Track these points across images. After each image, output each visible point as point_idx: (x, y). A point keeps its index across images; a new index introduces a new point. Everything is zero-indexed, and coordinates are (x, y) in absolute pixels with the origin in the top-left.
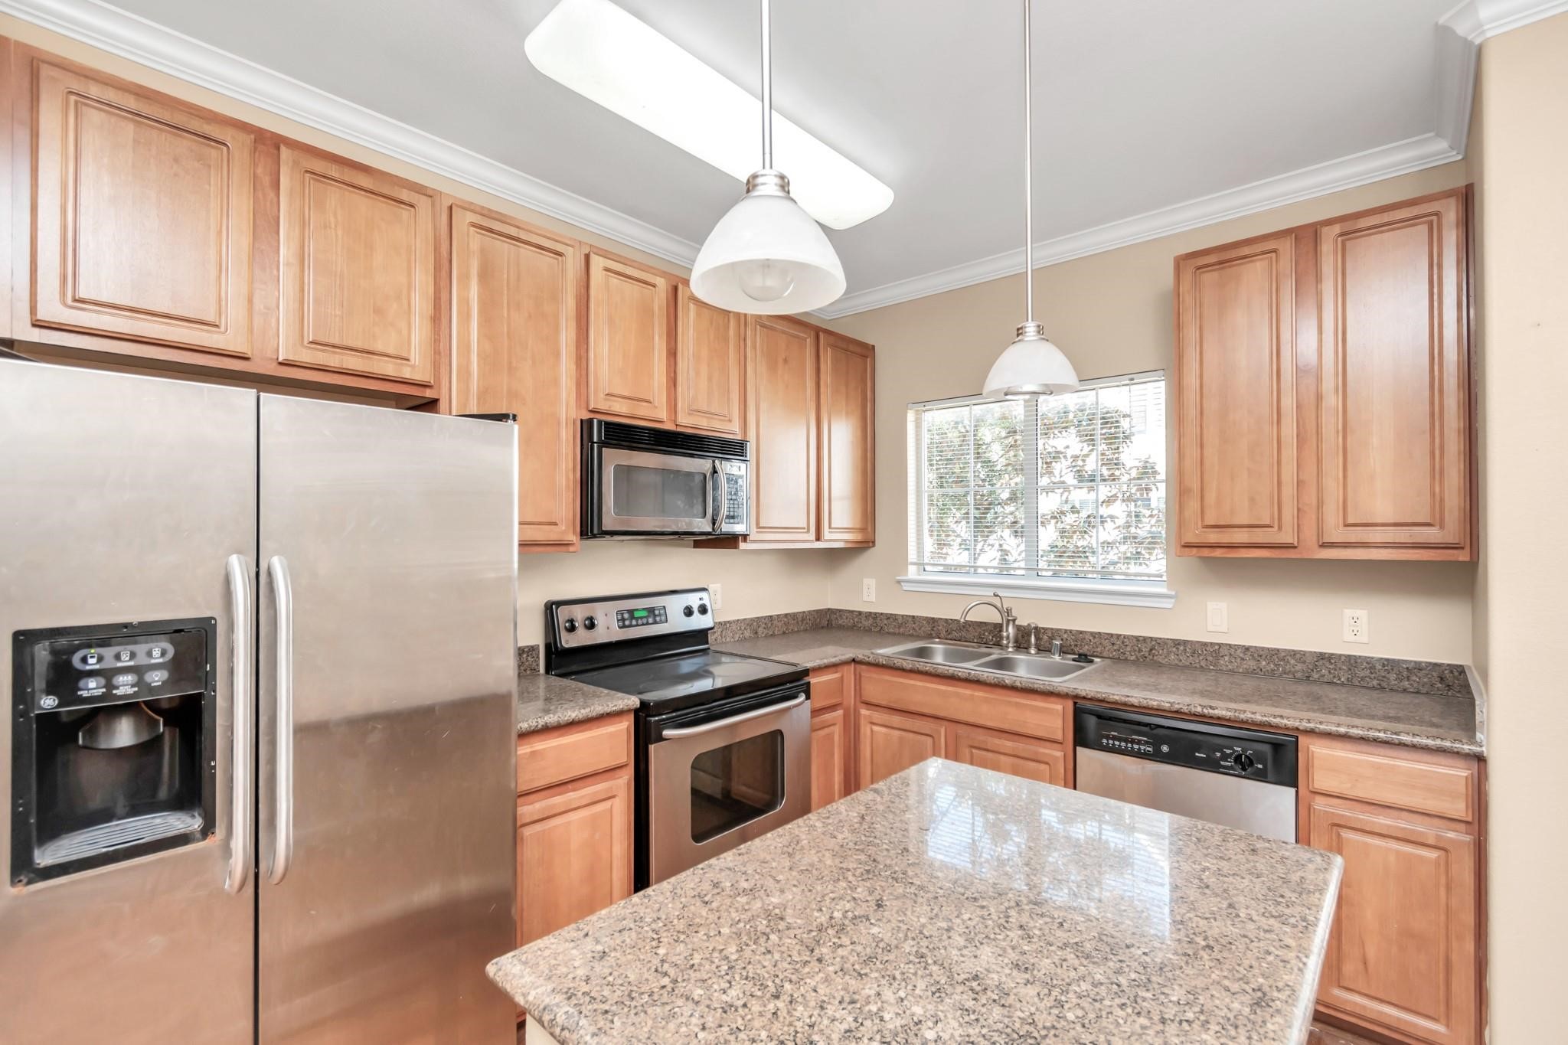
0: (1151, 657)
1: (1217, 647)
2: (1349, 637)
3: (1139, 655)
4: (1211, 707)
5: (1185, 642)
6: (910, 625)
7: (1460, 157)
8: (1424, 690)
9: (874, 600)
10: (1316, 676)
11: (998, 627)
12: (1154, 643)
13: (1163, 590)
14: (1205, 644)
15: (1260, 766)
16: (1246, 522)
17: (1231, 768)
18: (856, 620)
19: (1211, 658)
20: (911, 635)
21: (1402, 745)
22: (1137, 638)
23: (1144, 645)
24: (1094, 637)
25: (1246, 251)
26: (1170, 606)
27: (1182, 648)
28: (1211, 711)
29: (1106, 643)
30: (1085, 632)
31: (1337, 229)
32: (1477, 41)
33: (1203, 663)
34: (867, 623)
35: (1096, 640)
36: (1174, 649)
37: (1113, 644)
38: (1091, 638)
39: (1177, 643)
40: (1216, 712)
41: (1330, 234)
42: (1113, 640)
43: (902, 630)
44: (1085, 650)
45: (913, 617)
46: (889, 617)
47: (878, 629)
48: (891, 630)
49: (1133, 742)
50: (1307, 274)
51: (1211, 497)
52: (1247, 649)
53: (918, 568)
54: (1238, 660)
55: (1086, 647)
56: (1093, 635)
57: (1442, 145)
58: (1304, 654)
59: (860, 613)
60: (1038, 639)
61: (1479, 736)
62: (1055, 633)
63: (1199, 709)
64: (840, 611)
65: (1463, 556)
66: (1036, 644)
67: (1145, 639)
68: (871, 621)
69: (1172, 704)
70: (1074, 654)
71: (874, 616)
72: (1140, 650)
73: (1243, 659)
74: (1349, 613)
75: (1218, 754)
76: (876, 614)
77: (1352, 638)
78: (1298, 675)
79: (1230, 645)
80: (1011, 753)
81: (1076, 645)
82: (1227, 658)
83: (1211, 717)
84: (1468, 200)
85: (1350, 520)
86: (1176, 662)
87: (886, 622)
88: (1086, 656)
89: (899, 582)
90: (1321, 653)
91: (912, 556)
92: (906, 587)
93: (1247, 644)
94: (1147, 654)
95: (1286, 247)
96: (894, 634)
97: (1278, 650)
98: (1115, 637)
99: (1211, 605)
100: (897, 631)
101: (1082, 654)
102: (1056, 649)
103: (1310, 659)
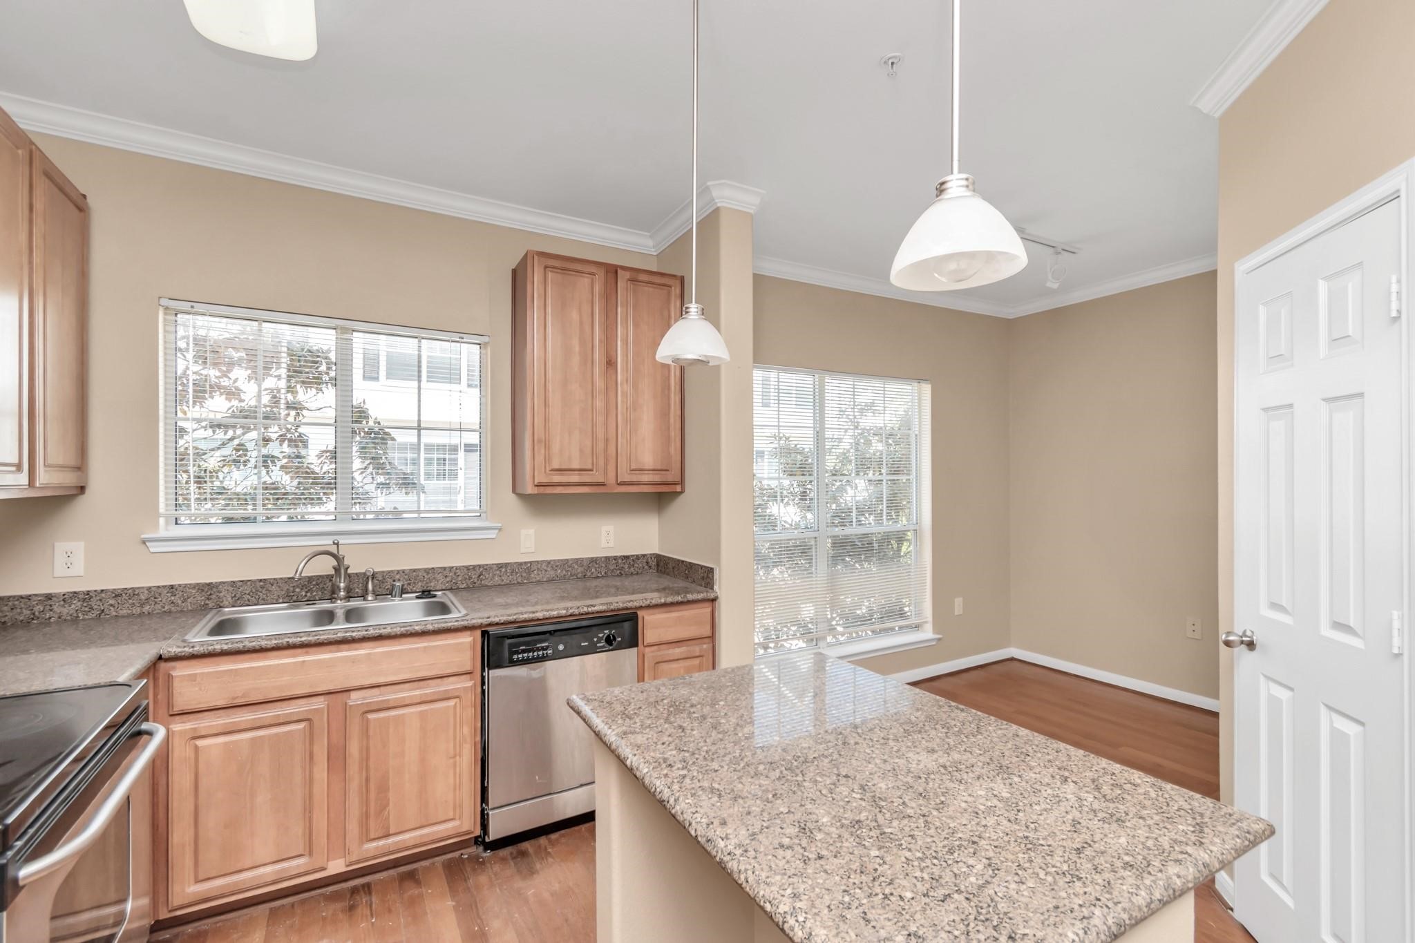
0: (479, 582)
1: (529, 565)
3: (469, 582)
4: (592, 606)
5: (507, 565)
6: (166, 597)
7: (655, 254)
8: (640, 571)
9: (81, 575)
10: (589, 574)
12: (481, 569)
14: (521, 564)
15: (620, 639)
16: (578, 467)
17: (603, 647)
18: (38, 608)
19: (524, 575)
22: (467, 568)
23: (473, 572)
24: (428, 573)
25: (579, 267)
26: (494, 536)
27: (503, 570)
28: (593, 608)
30: (419, 570)
31: (628, 275)
33: (519, 580)
35: (430, 575)
36: (498, 572)
37: (446, 576)
38: (424, 574)
39: (500, 566)
40: (597, 608)
42: (447, 572)
43: (147, 608)
44: (424, 586)
46: (117, 594)
47: (92, 614)
49: (538, 650)
50: (610, 295)
51: (556, 448)
52: (549, 562)
54: (543, 572)
55: (420, 584)
56: (427, 571)
57: (650, 243)
58: (582, 560)
59: (49, 597)
61: (716, 587)
62: (392, 575)
63: (585, 609)
65: (679, 489)
66: (373, 590)
67: (474, 567)
68: (76, 604)
69: (567, 609)
70: (416, 592)
72: (470, 578)
73: (546, 571)
74: (604, 529)
75: (595, 640)
76: (87, 593)
77: (607, 545)
78: (580, 575)
79: (538, 562)
80: (419, 701)
81: (409, 584)
82: (535, 572)
83: (593, 613)
84: (684, 283)
86: (499, 582)
87: (112, 602)
88: (429, 591)
89: (144, 542)
90: (592, 558)
91: (162, 505)
92: (154, 547)
93: (549, 559)
94: (476, 580)
95: (600, 273)
96: (129, 616)
97: (567, 560)
98: (448, 570)
99: (524, 532)
100: (137, 611)
101: (423, 592)
102: (397, 591)
103: (585, 563)
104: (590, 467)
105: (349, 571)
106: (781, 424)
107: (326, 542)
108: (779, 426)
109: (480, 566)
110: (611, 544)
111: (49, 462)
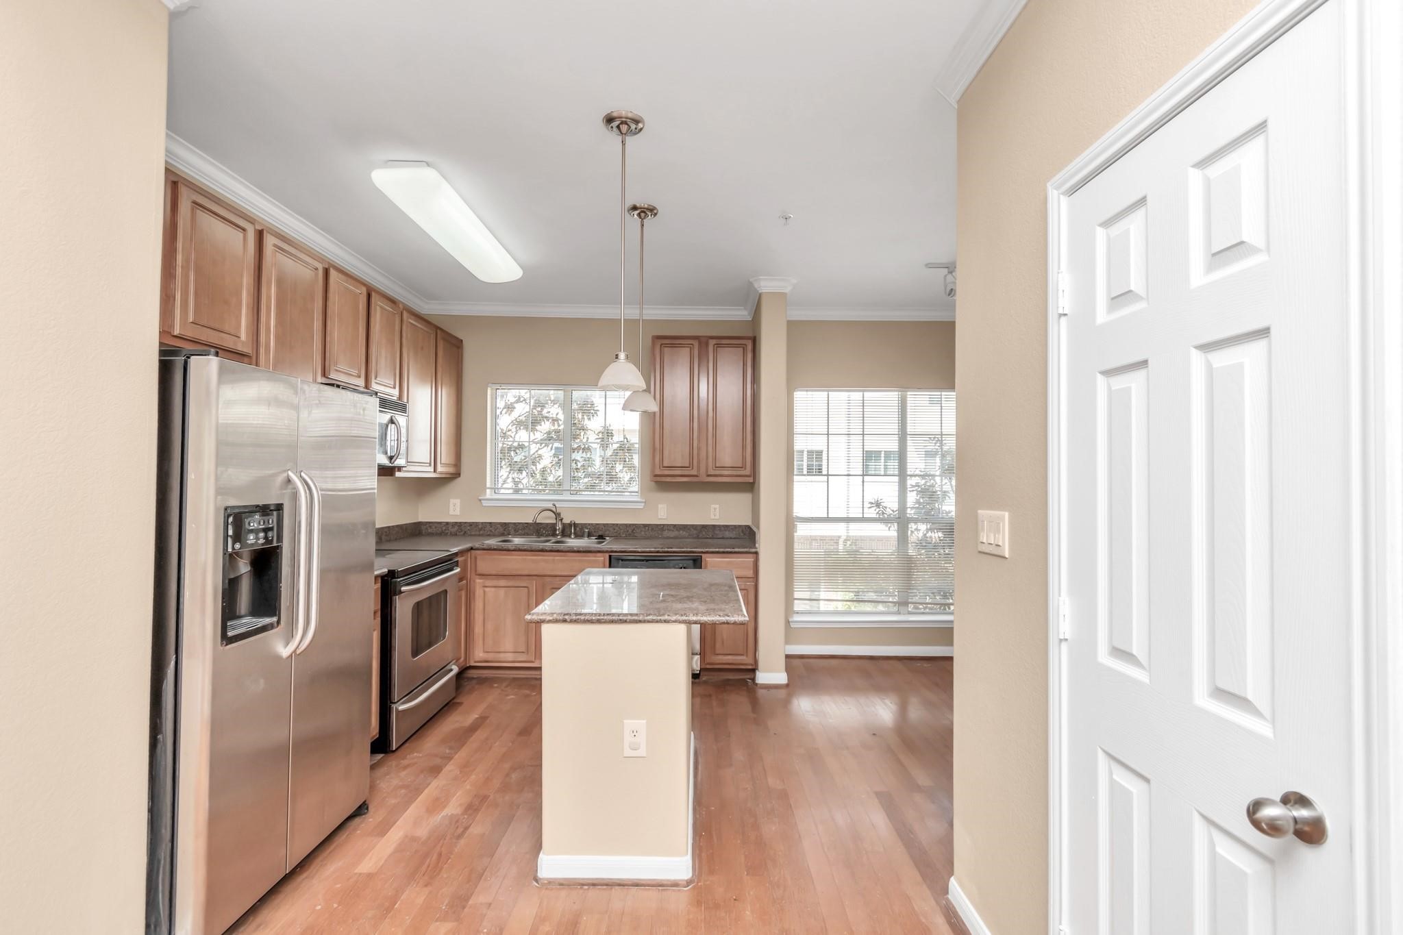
1: (663, 526)
2: (712, 517)
5: (650, 525)
6: (488, 526)
7: (751, 319)
8: (737, 537)
9: (459, 514)
10: (701, 535)
11: (554, 525)
13: (639, 500)
14: (658, 525)
18: (444, 528)
19: (660, 532)
20: (489, 535)
21: (735, 553)
22: (626, 525)
23: (629, 528)
24: (606, 526)
26: (642, 507)
27: (647, 528)
28: (671, 550)
29: (611, 529)
30: (600, 523)
32: (760, 292)
33: (657, 535)
34: (455, 529)
36: (644, 529)
37: (614, 529)
38: (604, 527)
39: (645, 526)
40: (673, 550)
41: (712, 342)
42: (613, 526)
43: (481, 532)
44: (600, 533)
45: (490, 523)
46: (471, 524)
47: (462, 533)
48: (473, 533)
50: (703, 356)
51: (666, 453)
52: (676, 526)
53: (491, 491)
54: (671, 531)
56: (604, 525)
58: (695, 525)
59: (447, 523)
60: (575, 529)
61: (757, 545)
62: (584, 526)
63: (666, 549)
64: (430, 523)
65: (751, 480)
66: (575, 532)
67: (630, 525)
70: (596, 536)
71: (460, 524)
72: (627, 531)
73: (674, 531)
74: (712, 506)
76: (460, 523)
77: (714, 517)
78: (695, 535)
79: (669, 525)
81: (594, 531)
82: (667, 531)
83: (671, 552)
84: (755, 341)
85: (717, 466)
86: (645, 535)
87: (468, 528)
88: (603, 536)
89: (480, 500)
90: (703, 525)
91: (488, 485)
92: (485, 503)
93: (675, 523)
94: (630, 533)
95: (696, 343)
96: (475, 535)
97: (686, 525)
98: (615, 525)
99: (660, 506)
100: (478, 533)
101: (599, 536)
102: (586, 535)
103: (699, 528)
104: (688, 465)
105: (564, 521)
106: (865, 433)
107: (550, 505)
108: (863, 434)
109: (633, 525)
110: (717, 517)
111: (442, 462)
